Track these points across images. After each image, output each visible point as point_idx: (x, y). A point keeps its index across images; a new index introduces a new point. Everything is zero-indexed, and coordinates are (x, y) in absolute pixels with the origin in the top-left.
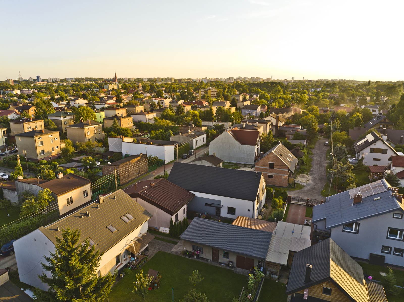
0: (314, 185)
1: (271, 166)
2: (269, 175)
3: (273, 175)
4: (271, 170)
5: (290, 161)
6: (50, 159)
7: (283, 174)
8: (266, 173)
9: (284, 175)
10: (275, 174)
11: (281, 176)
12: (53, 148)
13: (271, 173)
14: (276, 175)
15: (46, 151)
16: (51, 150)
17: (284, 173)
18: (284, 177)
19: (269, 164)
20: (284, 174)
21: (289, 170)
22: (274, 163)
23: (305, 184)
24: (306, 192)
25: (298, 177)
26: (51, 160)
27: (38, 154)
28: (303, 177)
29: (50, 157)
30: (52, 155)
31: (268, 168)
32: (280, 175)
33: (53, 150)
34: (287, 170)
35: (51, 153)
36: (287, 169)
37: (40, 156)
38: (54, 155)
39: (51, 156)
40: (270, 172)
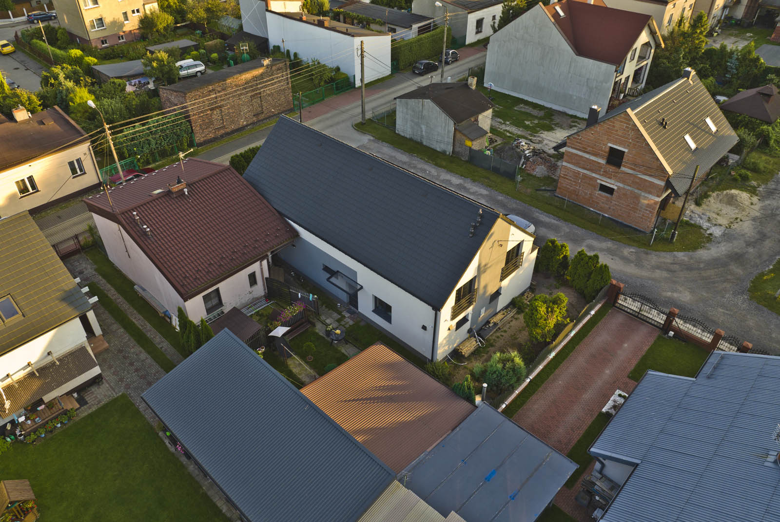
0: (748, 244)
1: (615, 158)
2: (601, 185)
3: (615, 188)
4: (611, 169)
5: (693, 146)
6: (121, 41)
7: (645, 191)
8: (594, 175)
9: (646, 195)
10: (621, 185)
11: (637, 197)
12: (125, 14)
13: (610, 178)
14: (624, 189)
15: (108, 20)
16: (122, 18)
17: (650, 188)
18: (646, 202)
19: (607, 150)
20: (650, 193)
21: (669, 185)
22: (626, 150)
23: (717, 232)
24: (699, 269)
25: (711, 199)
26: (125, 43)
27: (89, 28)
28: (731, 201)
29: (122, 36)
30: (125, 29)
31: (603, 161)
32: (636, 191)
33: (126, 19)
34: (662, 184)
35: (122, 25)
36: (662, 180)
37: (94, 34)
38: (130, 31)
39: (122, 34)
40: (606, 174)
